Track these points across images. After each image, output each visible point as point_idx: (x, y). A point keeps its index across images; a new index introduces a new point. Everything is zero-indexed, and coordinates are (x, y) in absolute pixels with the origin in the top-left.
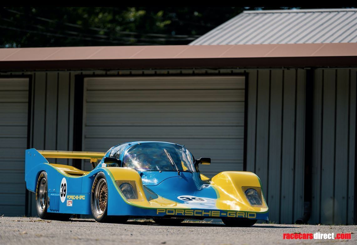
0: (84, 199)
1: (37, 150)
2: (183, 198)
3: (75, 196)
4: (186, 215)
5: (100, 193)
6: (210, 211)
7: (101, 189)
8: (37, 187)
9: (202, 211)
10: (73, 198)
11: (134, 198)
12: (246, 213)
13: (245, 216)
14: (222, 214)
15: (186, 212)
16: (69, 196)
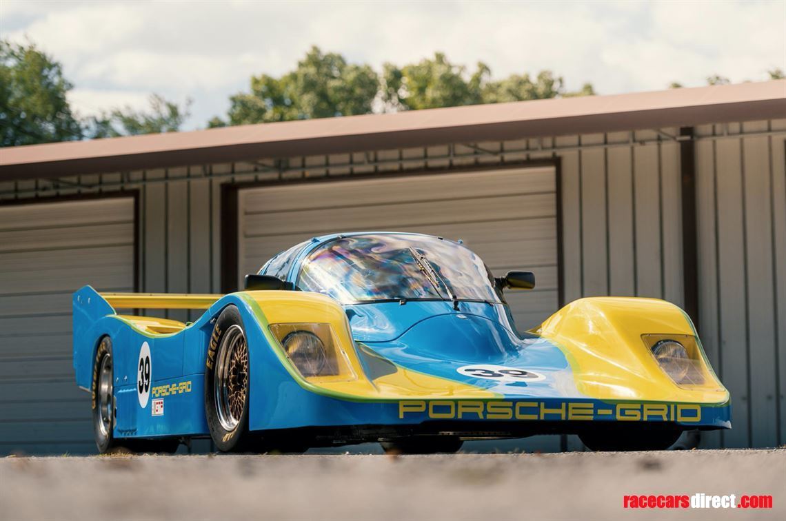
0: (189, 390)
3: (168, 386)
4: (489, 417)
5: (229, 369)
6: (564, 405)
7: (232, 357)
8: (95, 378)
9: (539, 405)
10: (165, 391)
11: (328, 374)
12: (672, 407)
13: (668, 415)
14: (600, 412)
15: (489, 409)
16: (157, 388)
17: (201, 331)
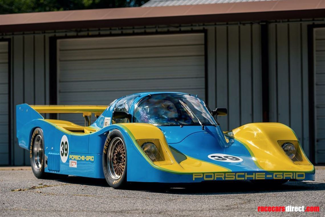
0: (93, 160)
1: (30, 106)
2: (214, 157)
3: (80, 156)
4: (226, 179)
5: (114, 154)
6: (254, 174)
7: (115, 149)
8: (31, 144)
9: (245, 174)
10: (78, 158)
12: (294, 173)
13: (293, 177)
14: (268, 176)
15: (226, 176)
16: (73, 156)
17: (99, 137)
